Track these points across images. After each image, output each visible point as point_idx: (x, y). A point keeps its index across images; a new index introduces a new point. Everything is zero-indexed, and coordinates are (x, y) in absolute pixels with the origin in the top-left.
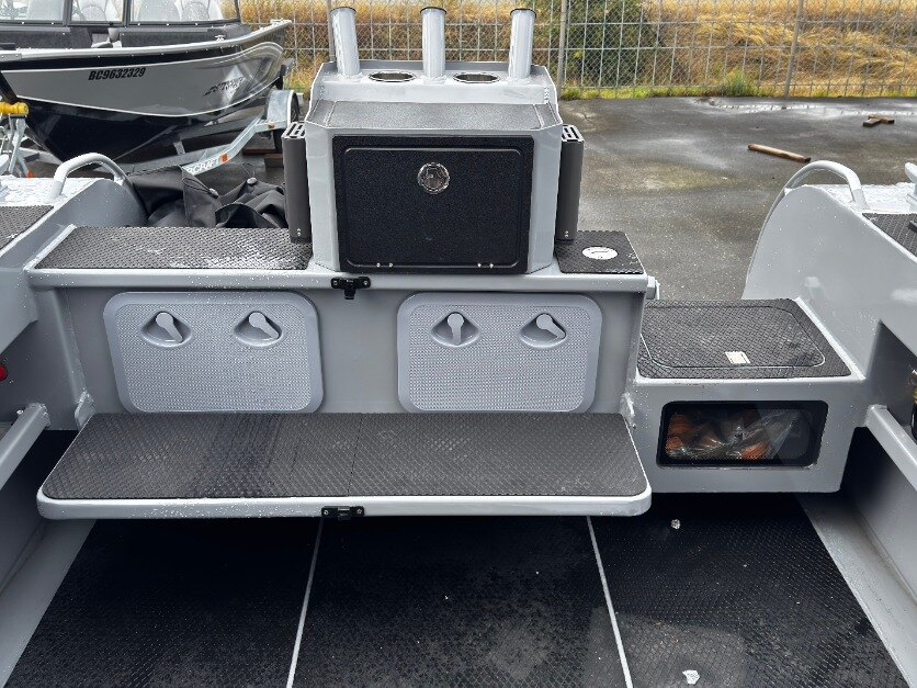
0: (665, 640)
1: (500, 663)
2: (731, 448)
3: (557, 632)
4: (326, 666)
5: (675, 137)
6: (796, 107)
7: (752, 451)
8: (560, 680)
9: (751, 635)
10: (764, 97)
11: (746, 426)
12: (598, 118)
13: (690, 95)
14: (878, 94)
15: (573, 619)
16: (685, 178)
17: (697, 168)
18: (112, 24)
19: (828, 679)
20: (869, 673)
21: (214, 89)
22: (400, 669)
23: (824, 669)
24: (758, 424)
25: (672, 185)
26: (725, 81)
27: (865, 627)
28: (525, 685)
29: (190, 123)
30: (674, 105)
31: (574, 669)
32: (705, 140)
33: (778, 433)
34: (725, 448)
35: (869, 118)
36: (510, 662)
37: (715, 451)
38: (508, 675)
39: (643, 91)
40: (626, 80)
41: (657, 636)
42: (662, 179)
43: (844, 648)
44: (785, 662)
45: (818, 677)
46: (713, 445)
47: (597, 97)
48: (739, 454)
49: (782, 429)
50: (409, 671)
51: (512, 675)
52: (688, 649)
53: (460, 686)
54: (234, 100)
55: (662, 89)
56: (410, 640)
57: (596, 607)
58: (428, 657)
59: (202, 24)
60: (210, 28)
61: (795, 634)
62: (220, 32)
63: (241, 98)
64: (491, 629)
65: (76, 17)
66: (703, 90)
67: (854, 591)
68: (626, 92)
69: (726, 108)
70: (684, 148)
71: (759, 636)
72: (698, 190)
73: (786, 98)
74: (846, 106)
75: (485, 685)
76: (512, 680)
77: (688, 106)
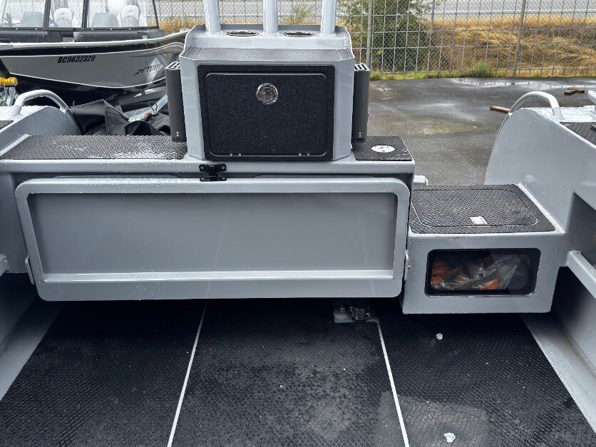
0: (432, 412)
1: (317, 429)
2: (475, 283)
3: (356, 408)
4: (195, 433)
5: (442, 102)
6: (520, 83)
7: (490, 284)
8: (359, 441)
9: (492, 410)
10: (500, 77)
11: (485, 267)
12: (393, 91)
13: (452, 77)
14: (574, 75)
15: (368, 400)
16: (449, 126)
17: (457, 121)
18: (75, 30)
19: (545, 438)
20: (573, 434)
21: (142, 71)
22: (247, 434)
23: (542, 431)
24: (493, 266)
25: (441, 131)
26: (474, 68)
27: (570, 403)
28: (334, 444)
29: (125, 93)
30: (442, 83)
31: (369, 433)
32: (462, 104)
33: (507, 272)
34: (472, 283)
35: (568, 89)
36: (324, 429)
37: (464, 285)
38: (322, 438)
39: (422, 75)
40: (411, 69)
41: (426, 411)
42: (434, 128)
43: (556, 417)
44: (515, 427)
45: (538, 437)
46: (463, 281)
47: (392, 79)
48: (481, 287)
49: (510, 269)
50: (253, 436)
51: (325, 438)
52: (448, 419)
53: (289, 445)
54: (155, 79)
55: (433, 73)
56: (255, 415)
57: (384, 391)
58: (266, 426)
59: (133, 29)
60: (140, 31)
61: (521, 408)
62: (145, 34)
63: (160, 78)
64: (312, 407)
65: (51, 25)
66: (460, 74)
67: (562, 380)
68: (411, 76)
69: (474, 84)
70: (449, 109)
71: (497, 409)
72: (457, 134)
73: (514, 78)
74: (553, 82)
75: (306, 445)
76: (325, 441)
77: (451, 84)
